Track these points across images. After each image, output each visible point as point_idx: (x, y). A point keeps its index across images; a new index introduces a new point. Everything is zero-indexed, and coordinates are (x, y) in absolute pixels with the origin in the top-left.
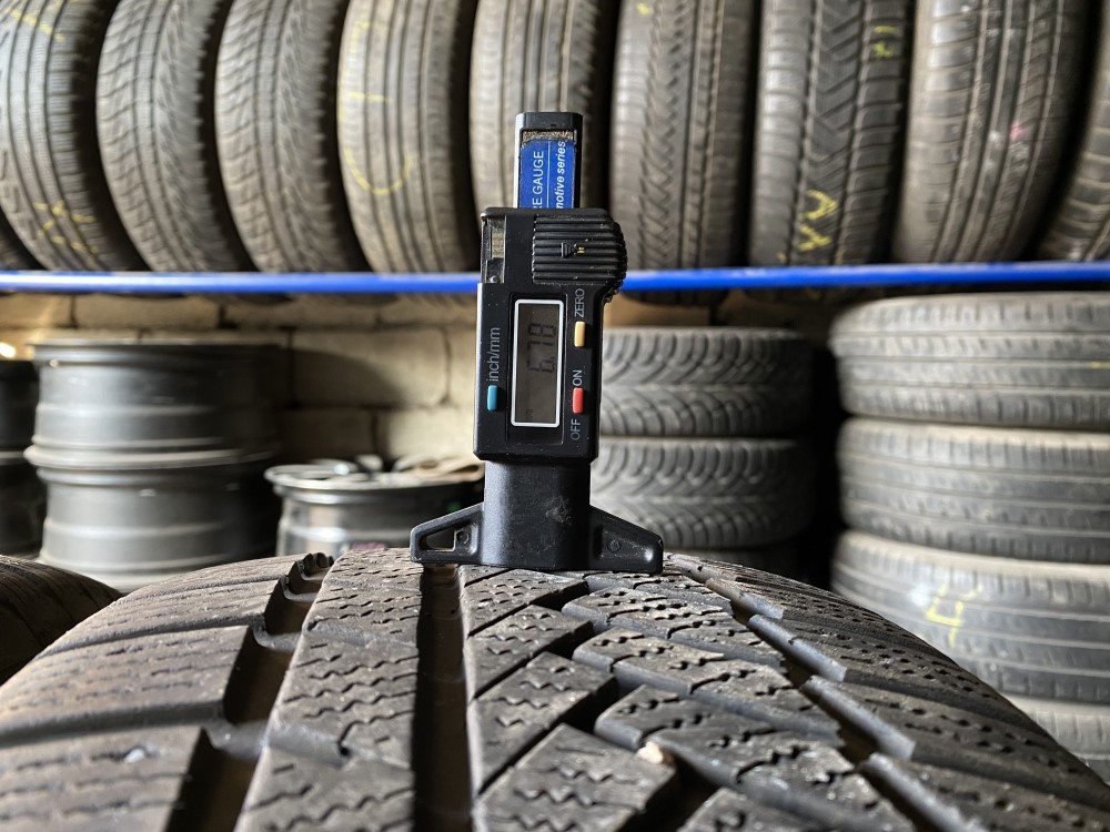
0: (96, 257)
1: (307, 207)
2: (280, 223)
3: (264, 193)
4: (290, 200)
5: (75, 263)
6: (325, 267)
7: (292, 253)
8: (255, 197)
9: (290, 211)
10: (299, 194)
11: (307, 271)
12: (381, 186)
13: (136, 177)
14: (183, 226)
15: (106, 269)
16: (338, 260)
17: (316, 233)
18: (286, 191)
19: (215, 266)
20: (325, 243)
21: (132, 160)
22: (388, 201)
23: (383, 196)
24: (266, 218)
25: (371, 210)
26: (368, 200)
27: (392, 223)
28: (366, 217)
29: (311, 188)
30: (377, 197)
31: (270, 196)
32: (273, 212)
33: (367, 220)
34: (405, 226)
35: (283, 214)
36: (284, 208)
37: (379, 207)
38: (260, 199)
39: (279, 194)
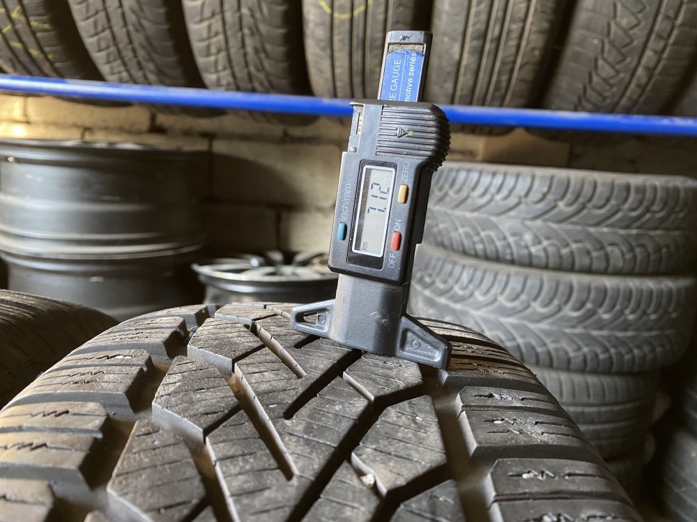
0: (52, 64)
1: (263, 28)
2: (234, 44)
3: (222, 12)
4: (247, 20)
5: (32, 67)
6: (272, 88)
7: (241, 74)
8: (213, 15)
9: (246, 31)
10: (258, 15)
11: (253, 90)
12: (342, 10)
14: (138, 38)
15: (61, 76)
16: (284, 83)
17: (267, 56)
18: (245, 11)
19: (165, 79)
20: (275, 66)
22: (347, 27)
23: (342, 21)
24: (221, 37)
25: (328, 34)
26: (328, 23)
27: (347, 49)
28: (322, 41)
29: (270, 10)
30: (336, 22)
31: (229, 16)
32: (229, 33)
33: (323, 44)
34: (360, 52)
35: (239, 35)
36: (241, 28)
37: (336, 31)
38: (218, 17)
39: (237, 15)
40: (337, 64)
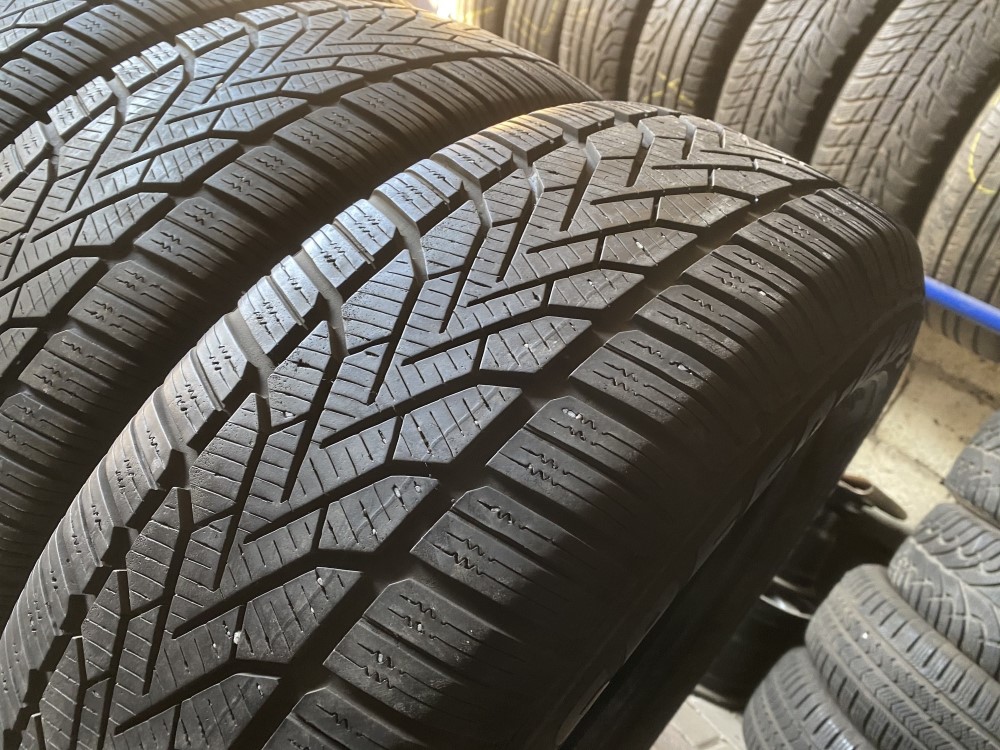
1: (892, 173)
3: (860, 144)
4: (880, 160)
8: (848, 143)
9: (873, 170)
10: (894, 159)
12: (989, 185)
13: (754, 80)
18: (883, 150)
21: (761, 65)
22: (986, 203)
23: (984, 196)
24: (843, 167)
25: (960, 204)
26: (965, 193)
27: (973, 226)
28: (950, 209)
29: (909, 158)
30: (976, 194)
31: (863, 150)
32: (854, 166)
33: (948, 212)
34: (986, 236)
35: (864, 171)
36: (869, 166)
37: (970, 203)
38: (852, 148)
39: (873, 151)
40: (954, 239)
